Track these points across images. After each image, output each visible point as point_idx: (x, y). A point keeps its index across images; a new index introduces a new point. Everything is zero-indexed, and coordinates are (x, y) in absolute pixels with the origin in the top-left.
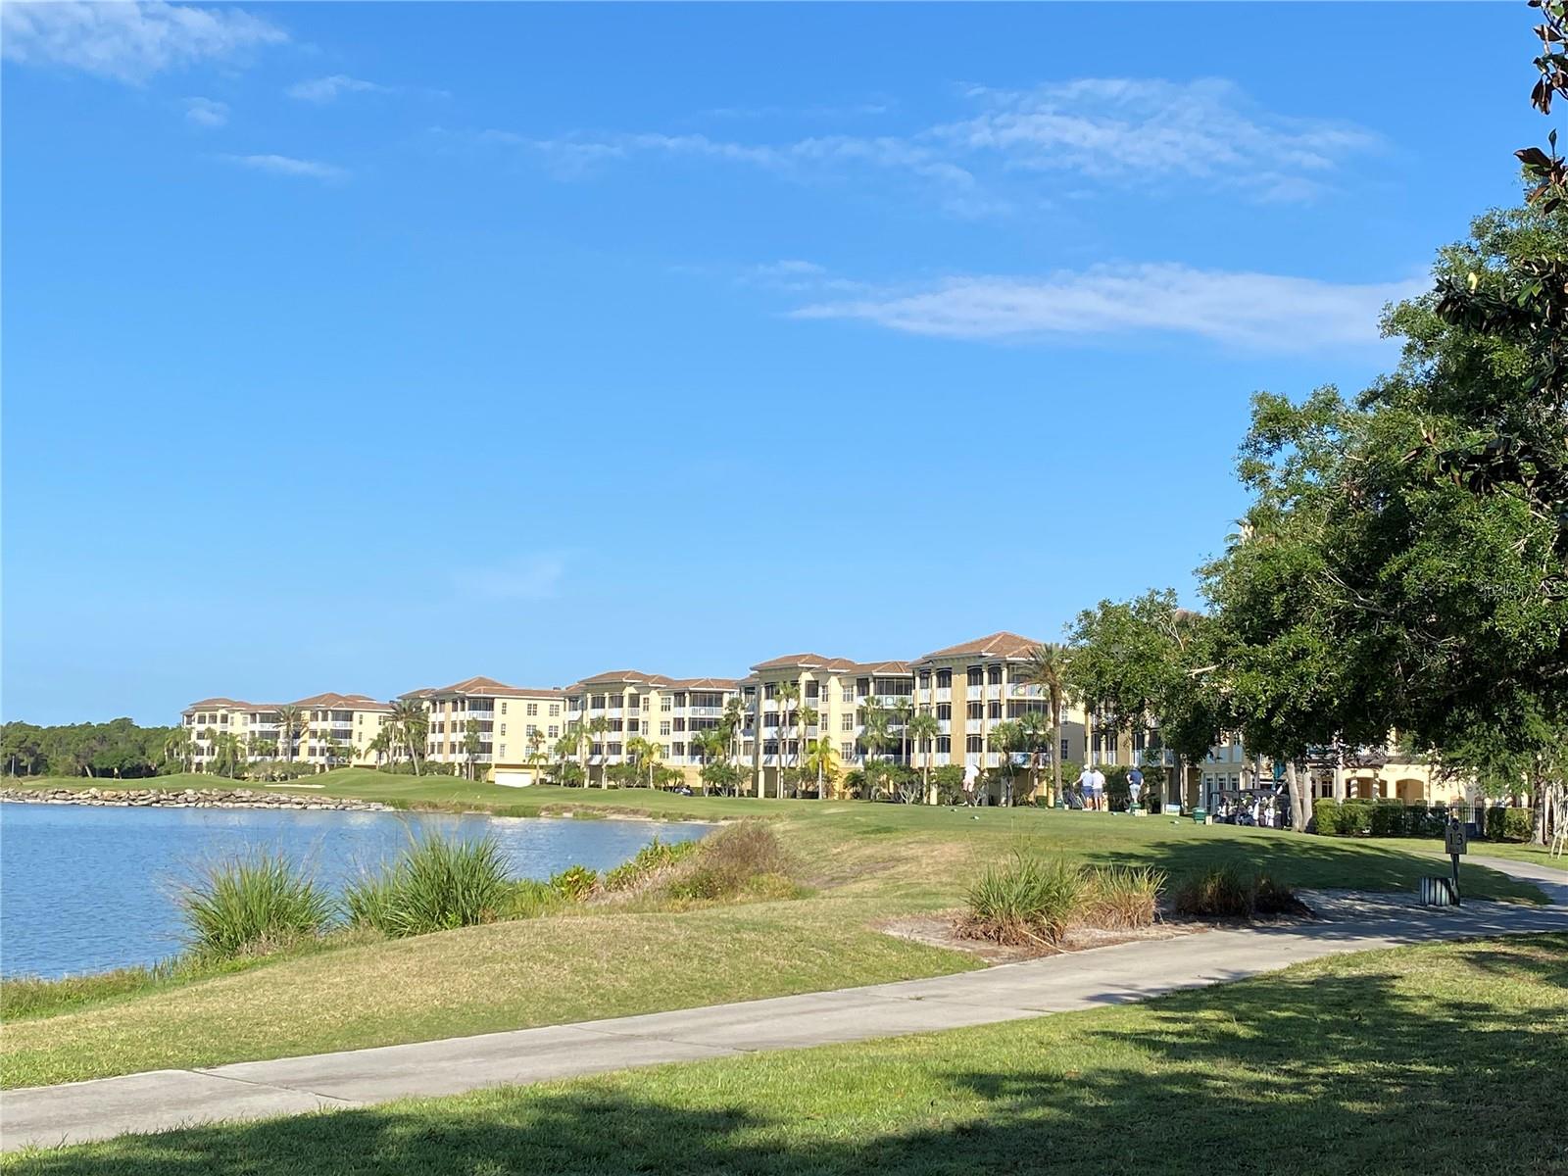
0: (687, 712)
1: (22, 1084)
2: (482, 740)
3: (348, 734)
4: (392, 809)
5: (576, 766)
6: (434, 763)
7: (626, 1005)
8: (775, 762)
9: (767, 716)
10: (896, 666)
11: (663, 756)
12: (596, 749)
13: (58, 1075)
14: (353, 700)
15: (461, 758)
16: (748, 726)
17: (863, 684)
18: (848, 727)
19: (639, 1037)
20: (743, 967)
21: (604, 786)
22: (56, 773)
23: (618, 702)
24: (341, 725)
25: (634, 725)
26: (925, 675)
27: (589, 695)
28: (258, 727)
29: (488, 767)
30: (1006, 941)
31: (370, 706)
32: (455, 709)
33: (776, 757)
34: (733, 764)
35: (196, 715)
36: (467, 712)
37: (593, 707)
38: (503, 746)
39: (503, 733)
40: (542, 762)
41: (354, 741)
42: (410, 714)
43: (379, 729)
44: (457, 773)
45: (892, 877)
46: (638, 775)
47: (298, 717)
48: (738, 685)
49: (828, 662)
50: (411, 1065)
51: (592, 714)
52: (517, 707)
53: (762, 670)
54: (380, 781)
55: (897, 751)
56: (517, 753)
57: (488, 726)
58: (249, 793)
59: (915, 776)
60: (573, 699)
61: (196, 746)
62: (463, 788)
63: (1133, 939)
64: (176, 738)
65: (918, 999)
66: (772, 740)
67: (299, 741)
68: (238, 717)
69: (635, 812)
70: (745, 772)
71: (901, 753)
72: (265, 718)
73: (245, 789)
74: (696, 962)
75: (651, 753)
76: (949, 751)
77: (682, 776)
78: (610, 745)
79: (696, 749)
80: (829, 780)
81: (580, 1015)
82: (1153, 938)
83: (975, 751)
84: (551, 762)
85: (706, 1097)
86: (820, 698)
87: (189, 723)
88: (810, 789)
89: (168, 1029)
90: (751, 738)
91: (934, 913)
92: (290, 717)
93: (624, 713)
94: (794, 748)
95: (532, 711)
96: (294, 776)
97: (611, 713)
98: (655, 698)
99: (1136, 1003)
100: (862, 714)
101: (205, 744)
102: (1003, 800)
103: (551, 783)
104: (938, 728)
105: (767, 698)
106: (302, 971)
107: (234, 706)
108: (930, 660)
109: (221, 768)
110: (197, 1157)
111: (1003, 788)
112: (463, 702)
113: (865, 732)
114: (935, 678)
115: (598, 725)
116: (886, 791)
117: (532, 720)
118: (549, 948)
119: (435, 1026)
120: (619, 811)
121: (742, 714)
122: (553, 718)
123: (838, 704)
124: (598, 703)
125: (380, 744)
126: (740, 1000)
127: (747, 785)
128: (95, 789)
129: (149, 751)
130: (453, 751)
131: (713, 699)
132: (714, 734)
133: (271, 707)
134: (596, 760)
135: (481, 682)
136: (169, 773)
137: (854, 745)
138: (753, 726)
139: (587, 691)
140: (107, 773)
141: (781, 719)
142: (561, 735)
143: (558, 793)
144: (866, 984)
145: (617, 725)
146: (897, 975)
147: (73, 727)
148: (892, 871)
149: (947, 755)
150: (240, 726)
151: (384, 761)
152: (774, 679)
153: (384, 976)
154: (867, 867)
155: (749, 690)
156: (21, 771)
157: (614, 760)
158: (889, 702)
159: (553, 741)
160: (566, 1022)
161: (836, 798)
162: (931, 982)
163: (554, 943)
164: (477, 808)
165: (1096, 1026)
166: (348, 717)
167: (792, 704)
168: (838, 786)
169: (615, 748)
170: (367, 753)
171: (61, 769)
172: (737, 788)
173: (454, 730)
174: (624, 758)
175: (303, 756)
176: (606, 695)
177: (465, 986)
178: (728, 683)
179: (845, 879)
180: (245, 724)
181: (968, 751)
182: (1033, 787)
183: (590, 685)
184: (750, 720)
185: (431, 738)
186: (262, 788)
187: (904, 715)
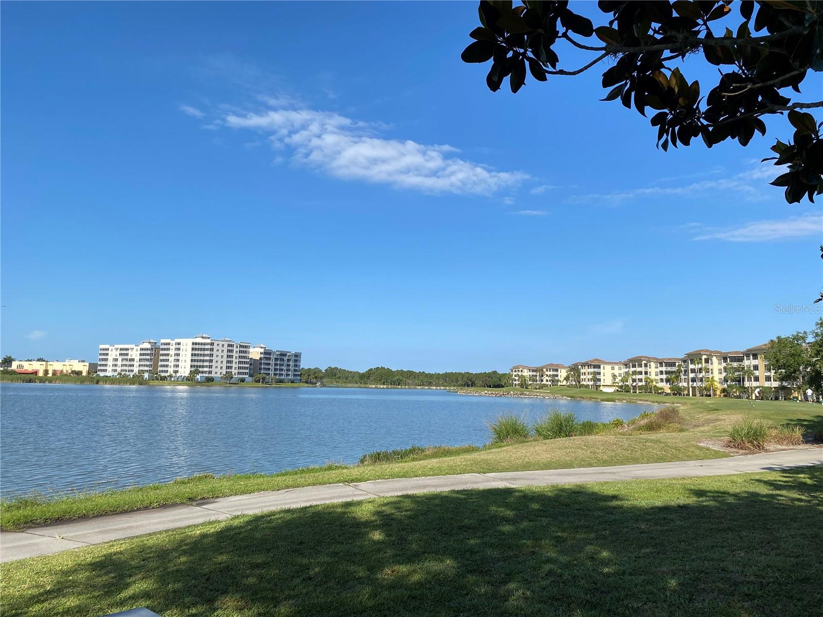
0: (664, 369)
1: (437, 475)
2: (597, 377)
3: (557, 376)
4: (570, 398)
5: (628, 386)
6: (583, 384)
7: (605, 463)
8: (695, 384)
9: (691, 370)
10: (737, 353)
11: (656, 383)
12: (634, 381)
13: (446, 473)
14: (558, 365)
15: (591, 383)
16: (685, 373)
17: (725, 359)
18: (720, 373)
19: (605, 473)
20: (645, 453)
21: (638, 392)
22: (477, 386)
23: (640, 366)
24: (555, 373)
25: (646, 373)
26: (748, 356)
27: (631, 364)
28: (531, 373)
29: (600, 386)
30: (742, 448)
31: (564, 367)
32: (589, 368)
33: (695, 383)
34: (680, 386)
35: (514, 370)
36: (592, 369)
37: (632, 367)
38: (604, 379)
39: (604, 375)
40: (617, 384)
41: (559, 378)
42: (575, 370)
43: (566, 374)
44: (590, 388)
45: (715, 426)
46: (648, 389)
47: (542, 371)
48: (681, 360)
49: (712, 352)
50: (537, 477)
51: (632, 369)
52: (608, 367)
53: (689, 355)
54: (566, 390)
55: (739, 381)
56: (609, 381)
57: (599, 373)
58: (528, 393)
59: (746, 390)
60: (626, 365)
61: (514, 379)
62: (593, 392)
63: (792, 449)
64: (508, 376)
65: (701, 466)
66: (694, 378)
67: (543, 378)
68: (525, 370)
69: (646, 401)
70: (685, 388)
71: (740, 382)
72: (533, 371)
73: (527, 391)
74: (629, 451)
75: (652, 382)
76: (758, 381)
77: (663, 389)
78: (639, 379)
79: (668, 381)
80: (714, 391)
81: (590, 465)
82: (800, 449)
83: (768, 381)
84: (620, 384)
85: (610, 491)
86: (710, 364)
87: (512, 372)
88: (708, 393)
89: (476, 463)
90: (686, 377)
91: (720, 438)
92: (540, 370)
93: (643, 369)
94: (701, 380)
95: (613, 368)
96: (542, 388)
97: (638, 369)
98: (653, 364)
99: (779, 471)
100: (725, 368)
101: (517, 378)
102: (781, 398)
103: (620, 391)
104: (754, 373)
105: (691, 364)
106: (515, 448)
107: (524, 367)
108: (749, 350)
109: (521, 385)
110: (464, 496)
111: (780, 394)
112: (591, 366)
113: (727, 375)
114: (751, 357)
115: (634, 373)
116: (736, 394)
117: (613, 371)
118: (585, 445)
119: (547, 466)
120: (641, 400)
121: (683, 369)
122: (620, 371)
123: (716, 366)
124: (634, 366)
125: (567, 379)
126: (642, 463)
127: (686, 392)
128: (486, 391)
129: (502, 380)
130: (589, 381)
131: (673, 365)
132: (673, 376)
133: (534, 368)
134: (634, 384)
135: (596, 360)
136: (507, 386)
137: (723, 379)
138: (687, 373)
139: (630, 362)
140: (490, 387)
141: (696, 371)
142: (623, 376)
143: (623, 394)
144: (686, 460)
145: (640, 373)
146: (698, 458)
147: (481, 373)
148: (715, 424)
149: (758, 382)
150: (526, 373)
151: (568, 384)
152: (693, 357)
153: (536, 451)
154: (708, 422)
155: (685, 361)
156: (468, 386)
157: (640, 384)
158: (735, 364)
159: (620, 378)
160: (586, 467)
161: (718, 396)
162: (709, 461)
163: (586, 444)
164: (596, 399)
165: (757, 477)
166: (557, 370)
167: (700, 366)
168: (718, 392)
169: (640, 380)
170: (563, 381)
171: (479, 385)
172: (682, 393)
173: (589, 374)
174: (644, 383)
175: (544, 382)
176: (637, 363)
177: (559, 455)
178: (677, 359)
179: (699, 426)
180: (527, 373)
181: (766, 381)
182: (792, 394)
183: (631, 360)
184: (686, 371)
185: (582, 377)
186: (532, 391)
187: (741, 369)
